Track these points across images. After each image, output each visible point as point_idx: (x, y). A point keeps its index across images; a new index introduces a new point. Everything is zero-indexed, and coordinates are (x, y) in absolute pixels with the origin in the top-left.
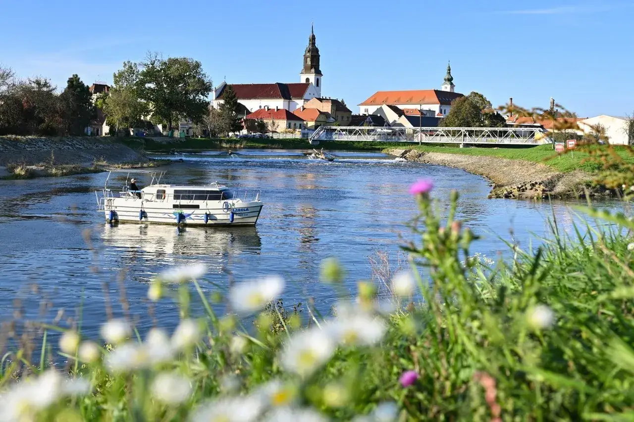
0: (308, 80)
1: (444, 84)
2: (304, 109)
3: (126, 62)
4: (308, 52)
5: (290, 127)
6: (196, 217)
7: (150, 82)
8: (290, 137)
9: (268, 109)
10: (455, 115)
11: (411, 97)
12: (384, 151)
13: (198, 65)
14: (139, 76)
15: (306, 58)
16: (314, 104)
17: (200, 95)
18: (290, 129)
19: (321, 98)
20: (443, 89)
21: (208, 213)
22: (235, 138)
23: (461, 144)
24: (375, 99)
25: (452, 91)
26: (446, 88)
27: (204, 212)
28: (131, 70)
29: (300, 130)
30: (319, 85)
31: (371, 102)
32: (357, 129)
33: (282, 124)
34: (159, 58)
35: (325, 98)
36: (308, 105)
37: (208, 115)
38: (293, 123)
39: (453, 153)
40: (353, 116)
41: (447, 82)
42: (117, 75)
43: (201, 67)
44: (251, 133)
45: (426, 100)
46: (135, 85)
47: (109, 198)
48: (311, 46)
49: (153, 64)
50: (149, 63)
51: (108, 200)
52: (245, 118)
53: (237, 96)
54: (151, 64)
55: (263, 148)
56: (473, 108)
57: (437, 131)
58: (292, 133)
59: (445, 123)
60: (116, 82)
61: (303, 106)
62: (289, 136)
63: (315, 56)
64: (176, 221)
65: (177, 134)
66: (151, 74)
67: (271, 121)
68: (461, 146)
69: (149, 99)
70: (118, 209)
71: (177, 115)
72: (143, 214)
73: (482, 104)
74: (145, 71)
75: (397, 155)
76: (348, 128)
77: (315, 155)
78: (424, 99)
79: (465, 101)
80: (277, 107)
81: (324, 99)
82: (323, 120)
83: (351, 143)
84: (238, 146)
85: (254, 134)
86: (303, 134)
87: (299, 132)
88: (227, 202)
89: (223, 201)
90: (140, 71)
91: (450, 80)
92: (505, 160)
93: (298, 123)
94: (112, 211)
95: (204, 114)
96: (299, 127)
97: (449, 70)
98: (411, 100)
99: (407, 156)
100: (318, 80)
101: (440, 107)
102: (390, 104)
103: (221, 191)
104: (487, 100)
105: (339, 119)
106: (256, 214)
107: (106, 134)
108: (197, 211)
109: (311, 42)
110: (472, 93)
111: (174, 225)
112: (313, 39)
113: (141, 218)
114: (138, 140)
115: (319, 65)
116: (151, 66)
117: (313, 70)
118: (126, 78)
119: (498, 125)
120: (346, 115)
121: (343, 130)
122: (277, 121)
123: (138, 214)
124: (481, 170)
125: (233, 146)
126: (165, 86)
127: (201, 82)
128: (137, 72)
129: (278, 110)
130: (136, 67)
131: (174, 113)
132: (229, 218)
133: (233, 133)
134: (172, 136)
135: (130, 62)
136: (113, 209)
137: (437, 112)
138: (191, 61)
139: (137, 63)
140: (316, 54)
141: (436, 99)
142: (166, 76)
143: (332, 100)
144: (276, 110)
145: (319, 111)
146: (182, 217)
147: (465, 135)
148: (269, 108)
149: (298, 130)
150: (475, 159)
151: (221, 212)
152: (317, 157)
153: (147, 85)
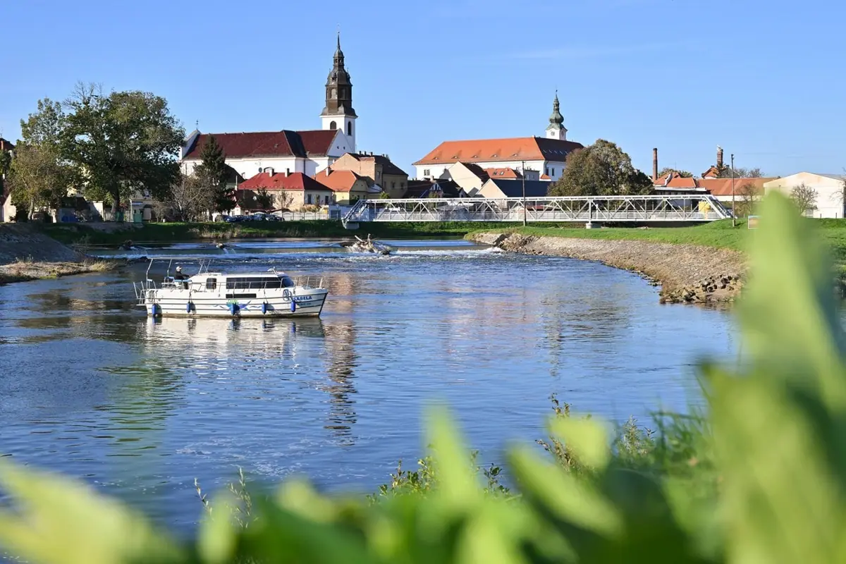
0: (333, 124)
1: (551, 127)
2: (331, 172)
3: (42, 101)
4: (333, 79)
5: (309, 202)
6: (252, 307)
7: (82, 133)
8: (311, 219)
9: (274, 174)
10: (573, 177)
11: (499, 149)
12: (467, 237)
13: (161, 104)
14: (64, 123)
15: (329, 89)
16: (346, 164)
17: (165, 153)
18: (310, 205)
19: (359, 153)
20: (549, 136)
21: (266, 302)
22: (222, 222)
23: (588, 222)
24: (440, 154)
25: (563, 139)
26: (553, 134)
27: (262, 301)
28: (51, 114)
29: (327, 206)
30: (352, 134)
31: (434, 159)
32: (421, 203)
33: (298, 198)
34: (96, 93)
35: (363, 153)
36: (338, 166)
37: (179, 185)
38: (314, 194)
39: (579, 237)
40: (410, 181)
41: (554, 124)
42: (27, 122)
43: (167, 107)
44: (247, 213)
45: (522, 154)
46: (59, 138)
47: (150, 290)
48: (336, 70)
49: (86, 103)
50: (80, 102)
51: (150, 292)
52: (236, 189)
53: (223, 152)
54: (84, 103)
55: (270, 236)
56: (601, 165)
57: (546, 203)
58: (314, 211)
59: (559, 190)
60: (26, 134)
61: (329, 168)
62: (310, 217)
63: (345, 85)
64: (230, 313)
65: (129, 217)
66: (83, 120)
67: (280, 193)
68: (588, 226)
69: (81, 160)
70: (162, 301)
71: (128, 185)
72: (191, 307)
73: (615, 158)
74: (74, 114)
75: (489, 243)
76: (406, 201)
77: (359, 245)
78: (519, 151)
79: (587, 155)
80: (288, 169)
81: (362, 156)
82: (362, 189)
83: (410, 225)
84: (228, 234)
85: (253, 214)
86: (332, 213)
87: (325, 209)
88: (287, 290)
89: (283, 289)
90: (66, 115)
91: (559, 121)
92: (664, 246)
93: (323, 195)
94: (155, 304)
95: (173, 183)
96: (324, 202)
97: (558, 105)
98: (498, 153)
99: (505, 244)
100: (349, 124)
101: (545, 165)
102: (467, 161)
103: (280, 278)
104: (624, 152)
105: (389, 186)
106: (321, 302)
107: (12, 219)
108: (253, 301)
109: (337, 64)
110: (598, 141)
111: (227, 317)
112: (340, 59)
113: (189, 312)
114: (66, 228)
115: (351, 101)
116: (83, 106)
117: (342, 109)
118: (43, 126)
119: (642, 191)
120: (398, 179)
121: (396, 205)
122: (289, 193)
123: (185, 307)
124: (629, 262)
125: (221, 235)
126: (107, 138)
127: (166, 130)
128: (60, 117)
129: (289, 174)
130: (59, 108)
131: (123, 182)
132: (290, 308)
133: (218, 214)
134: (120, 220)
135: (48, 100)
136: (156, 301)
137: (542, 173)
138: (149, 98)
139: (61, 102)
140: (345, 83)
141: (538, 153)
142: (109, 122)
143: (376, 157)
144: (286, 175)
145: (356, 175)
146: (236, 308)
147: (594, 209)
148: (275, 172)
149: (323, 206)
150: (615, 245)
151: (281, 300)
152: (362, 248)
153: (78, 138)
